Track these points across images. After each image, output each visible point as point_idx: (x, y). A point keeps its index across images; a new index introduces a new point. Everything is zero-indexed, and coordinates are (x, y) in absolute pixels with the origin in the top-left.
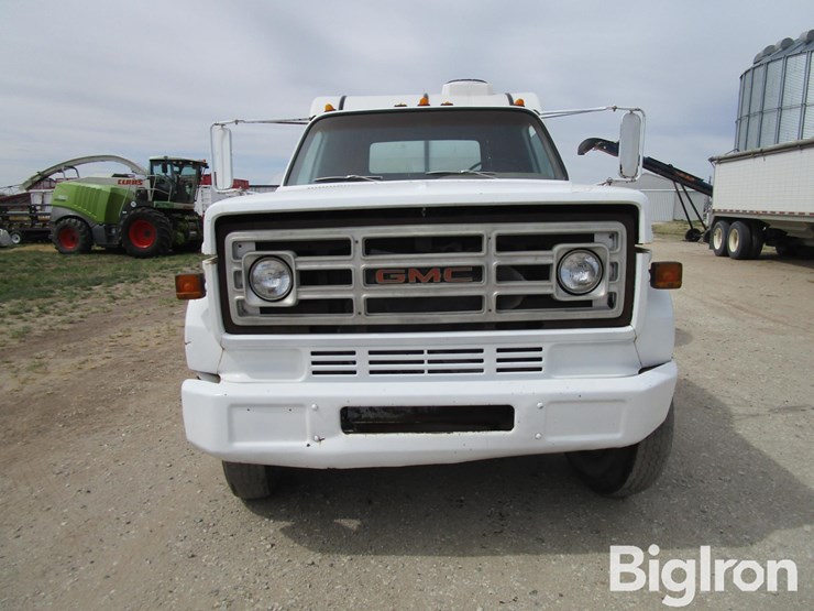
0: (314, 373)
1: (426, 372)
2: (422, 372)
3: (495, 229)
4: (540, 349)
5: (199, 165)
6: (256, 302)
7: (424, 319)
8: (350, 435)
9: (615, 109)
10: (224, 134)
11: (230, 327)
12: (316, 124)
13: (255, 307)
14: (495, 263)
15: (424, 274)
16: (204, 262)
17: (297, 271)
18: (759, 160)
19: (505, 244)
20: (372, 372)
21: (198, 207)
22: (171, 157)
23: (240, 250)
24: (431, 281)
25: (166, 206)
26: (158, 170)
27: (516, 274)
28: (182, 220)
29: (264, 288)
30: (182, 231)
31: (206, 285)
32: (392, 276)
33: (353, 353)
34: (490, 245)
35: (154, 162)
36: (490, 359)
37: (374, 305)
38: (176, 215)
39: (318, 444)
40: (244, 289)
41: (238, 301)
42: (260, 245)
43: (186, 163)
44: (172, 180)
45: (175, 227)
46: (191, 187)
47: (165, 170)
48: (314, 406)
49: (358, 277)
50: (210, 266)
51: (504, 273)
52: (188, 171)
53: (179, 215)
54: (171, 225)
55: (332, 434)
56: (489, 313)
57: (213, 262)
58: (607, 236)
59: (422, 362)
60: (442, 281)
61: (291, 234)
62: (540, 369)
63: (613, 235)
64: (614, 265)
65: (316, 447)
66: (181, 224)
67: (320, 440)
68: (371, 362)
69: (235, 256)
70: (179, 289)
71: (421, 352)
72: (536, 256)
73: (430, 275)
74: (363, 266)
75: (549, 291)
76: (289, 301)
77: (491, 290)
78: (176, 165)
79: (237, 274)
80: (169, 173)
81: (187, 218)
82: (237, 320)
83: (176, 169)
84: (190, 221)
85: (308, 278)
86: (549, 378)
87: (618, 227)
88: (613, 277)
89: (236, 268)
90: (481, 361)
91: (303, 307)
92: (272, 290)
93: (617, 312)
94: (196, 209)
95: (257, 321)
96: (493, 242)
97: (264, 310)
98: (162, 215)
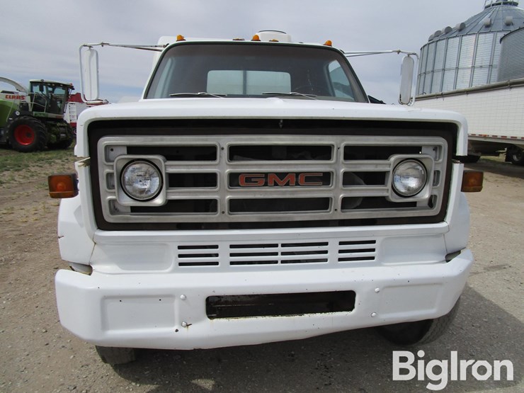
0: (181, 264)
1: (279, 262)
2: (276, 262)
3: (343, 140)
4: (374, 242)
5: (67, 87)
6: (127, 202)
7: (280, 218)
8: (215, 320)
9: (399, 52)
10: (92, 55)
11: (102, 224)
12: (169, 50)
13: (126, 207)
14: (342, 170)
15: (282, 178)
16: (77, 164)
17: (166, 173)
18: (440, 100)
19: (351, 153)
20: (232, 263)
21: (67, 118)
22: (46, 80)
23: (112, 154)
24: (287, 184)
25: (42, 116)
26: (36, 89)
27: (358, 179)
28: (54, 126)
29: (135, 190)
30: (55, 134)
31: (79, 185)
32: (253, 180)
33: (216, 247)
34: (338, 154)
35: (33, 84)
36: (333, 250)
37: (236, 205)
38: (50, 122)
39: (186, 329)
40: (116, 190)
41: (110, 201)
42: (131, 149)
43: (58, 85)
44: (47, 97)
45: (50, 131)
46: (61, 102)
47: (41, 90)
48: (182, 296)
49: (223, 180)
50: (83, 167)
51: (349, 179)
52: (59, 91)
53: (52, 122)
54: (47, 129)
55: (198, 320)
56: (334, 213)
57: (86, 163)
58: (431, 149)
59: (276, 254)
60: (297, 184)
61: (162, 140)
62: (373, 258)
63: (437, 148)
64: (437, 173)
65: (183, 331)
66: (54, 128)
67: (188, 326)
68: (232, 255)
69: (108, 160)
70: (52, 188)
71: (276, 246)
72: (377, 164)
73: (287, 179)
74: (228, 171)
75: (385, 194)
76: (159, 201)
77: (337, 192)
78: (50, 87)
79: (109, 175)
80: (45, 92)
81: (58, 124)
82: (109, 218)
83: (50, 89)
84: (60, 126)
85: (176, 181)
86: (380, 265)
87: (441, 141)
88: (436, 182)
89: (108, 170)
90: (326, 252)
91: (171, 206)
92: (142, 191)
93: (435, 211)
94: (65, 119)
95: (128, 219)
96: (342, 151)
97: (134, 210)
98: (40, 122)
